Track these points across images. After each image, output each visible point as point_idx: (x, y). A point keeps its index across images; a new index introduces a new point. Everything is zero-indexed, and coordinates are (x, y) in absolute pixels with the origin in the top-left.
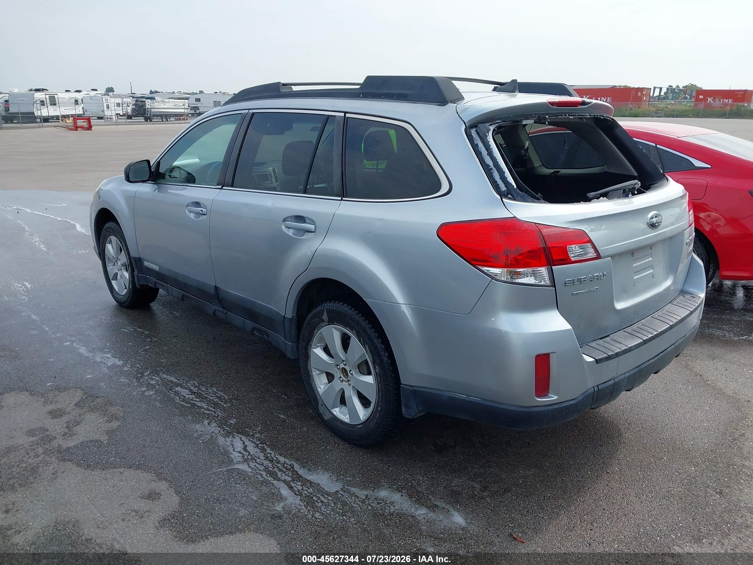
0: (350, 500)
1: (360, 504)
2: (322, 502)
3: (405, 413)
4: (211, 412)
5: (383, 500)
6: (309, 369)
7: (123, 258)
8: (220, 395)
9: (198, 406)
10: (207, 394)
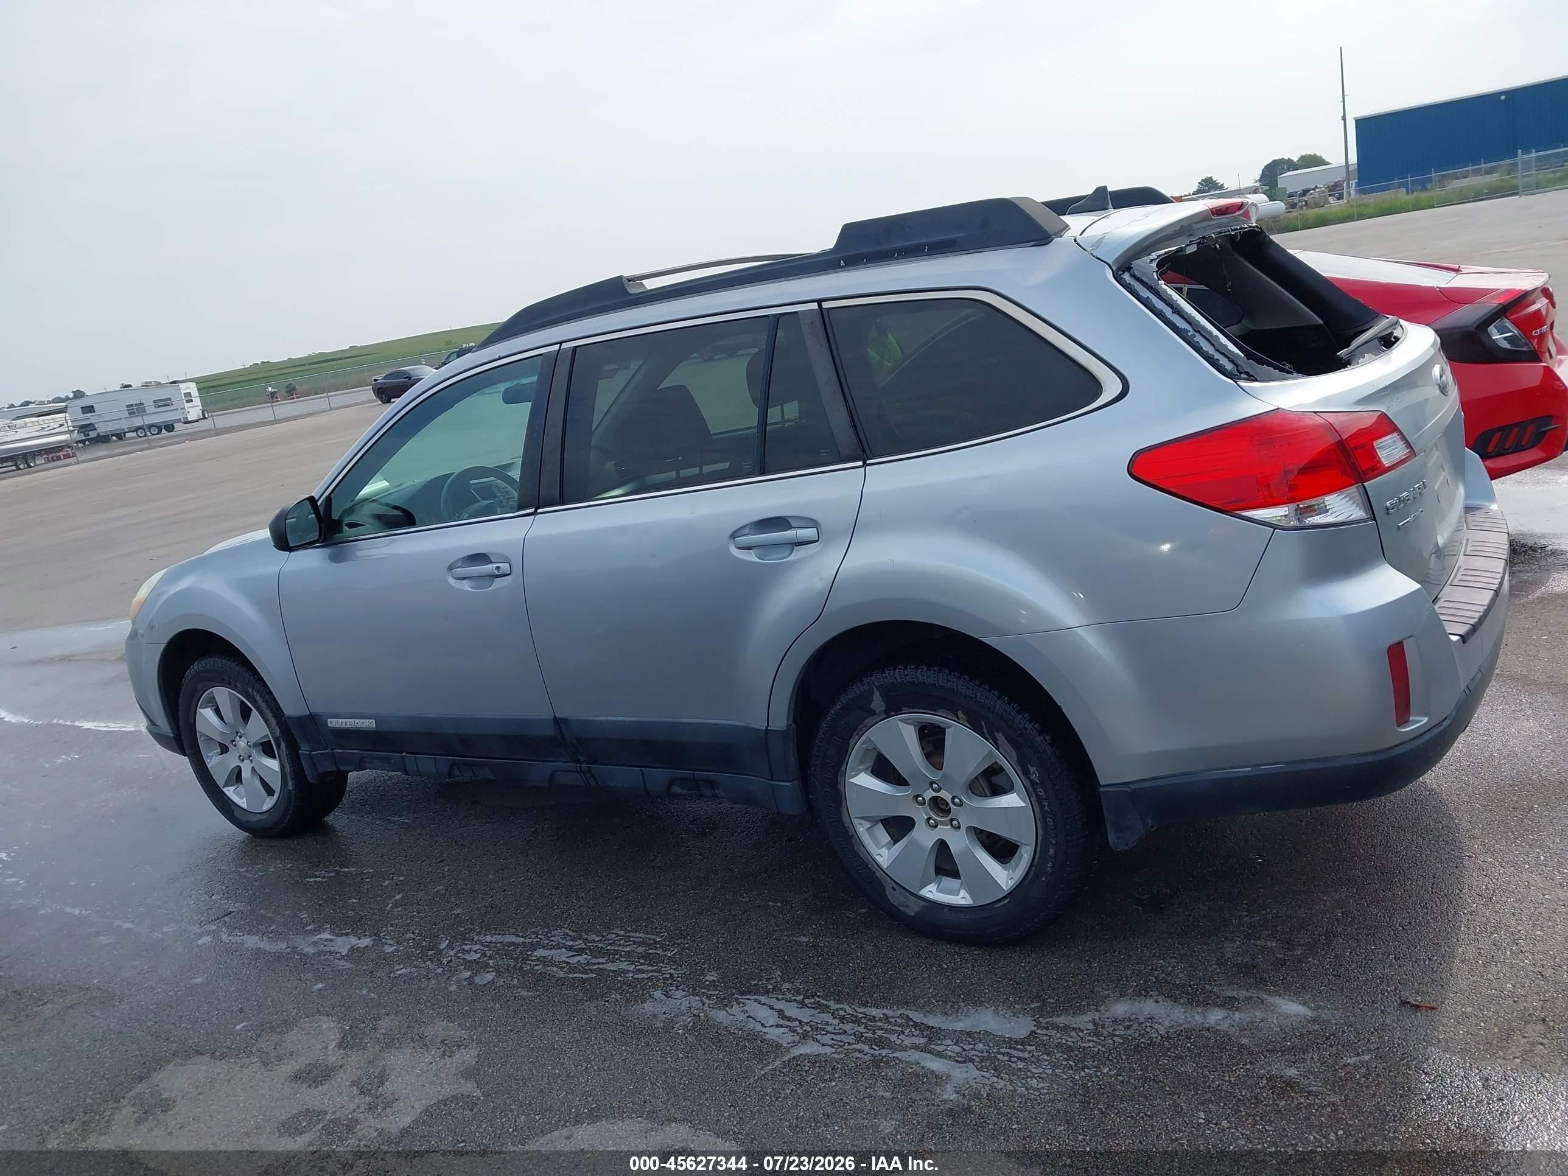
0: (1070, 1040)
1: (1095, 1039)
2: (1020, 1059)
3: (1116, 841)
4: (651, 974)
5: (1130, 1020)
6: (847, 823)
7: (258, 727)
8: (640, 938)
9: (613, 971)
10: (610, 944)
